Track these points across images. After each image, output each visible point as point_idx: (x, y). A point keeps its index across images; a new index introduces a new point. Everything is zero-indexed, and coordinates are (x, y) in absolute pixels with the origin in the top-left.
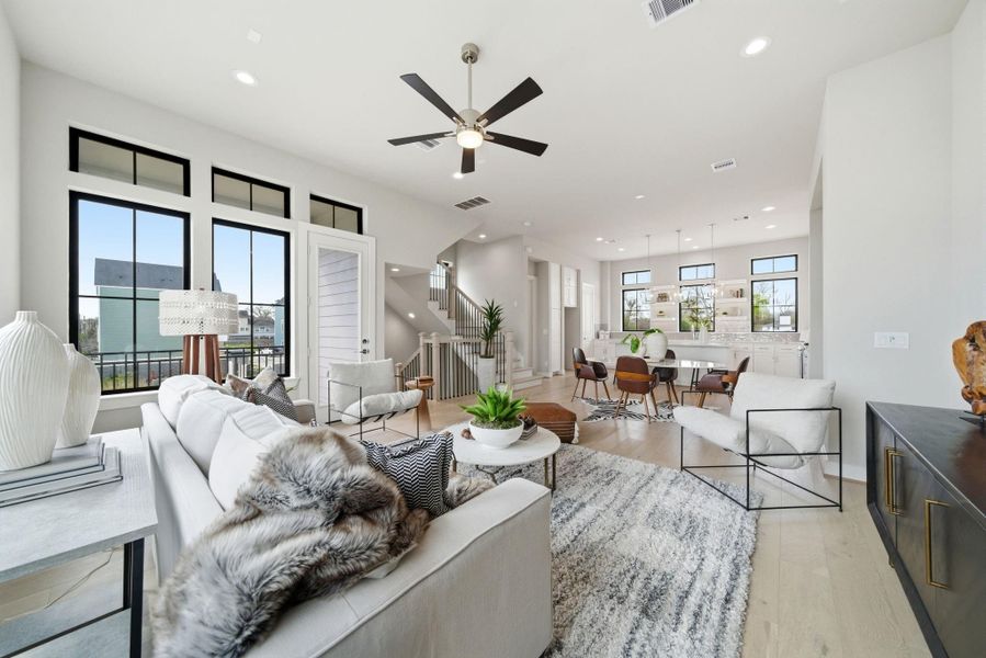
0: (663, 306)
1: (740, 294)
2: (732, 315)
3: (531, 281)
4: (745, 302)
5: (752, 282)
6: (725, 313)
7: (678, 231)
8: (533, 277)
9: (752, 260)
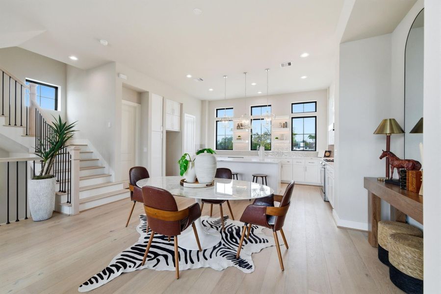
0: (239, 132)
1: (285, 125)
2: (281, 140)
3: (135, 108)
4: (287, 131)
5: (292, 118)
6: (277, 138)
7: (245, 73)
8: (136, 105)
9: (292, 104)
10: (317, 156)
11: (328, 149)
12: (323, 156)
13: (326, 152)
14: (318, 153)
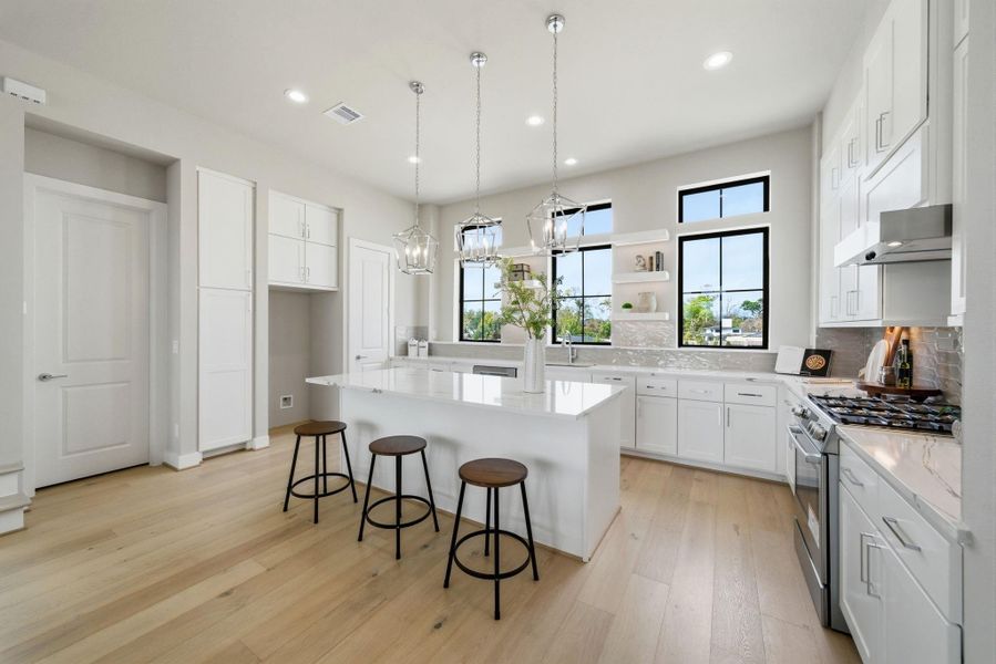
1: (656, 263)
2: (640, 310)
5: (682, 240)
6: (628, 306)
9: (682, 193)
10: (771, 369)
11: (818, 341)
12: (797, 369)
13: (808, 353)
14: (775, 356)
